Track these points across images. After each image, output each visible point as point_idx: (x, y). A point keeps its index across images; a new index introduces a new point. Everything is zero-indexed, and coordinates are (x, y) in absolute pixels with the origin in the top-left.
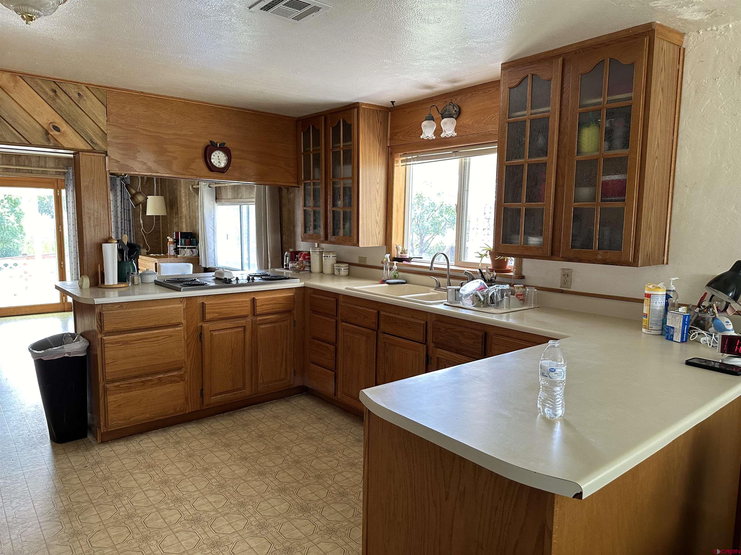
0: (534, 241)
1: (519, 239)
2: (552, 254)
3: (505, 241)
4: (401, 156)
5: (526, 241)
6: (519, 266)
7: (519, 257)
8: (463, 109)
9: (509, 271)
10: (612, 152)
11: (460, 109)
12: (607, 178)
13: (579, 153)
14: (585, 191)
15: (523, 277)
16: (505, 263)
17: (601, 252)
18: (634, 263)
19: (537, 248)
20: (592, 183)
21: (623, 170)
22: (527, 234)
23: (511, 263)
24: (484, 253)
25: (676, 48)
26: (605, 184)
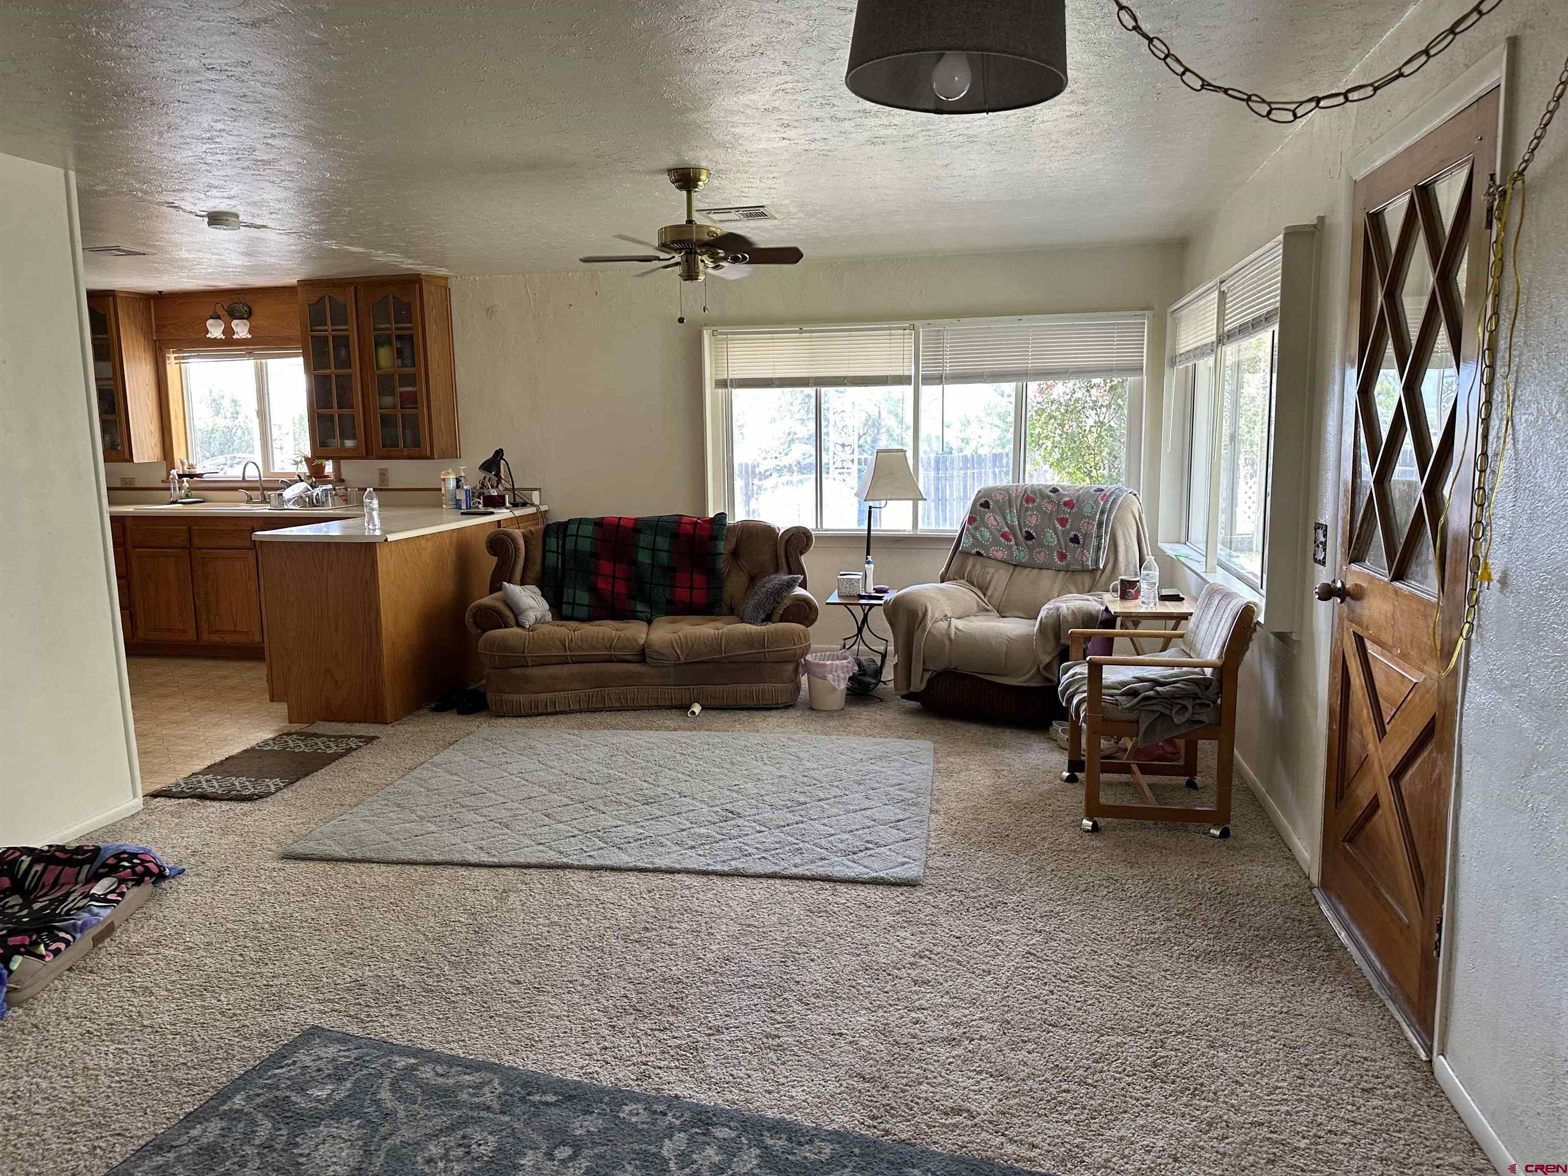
0: (349, 443)
1: (337, 441)
2: (367, 454)
3: (323, 444)
4: (173, 352)
5: (343, 444)
6: (337, 469)
7: (337, 460)
8: (254, 309)
9: (327, 476)
10: (404, 369)
11: (250, 309)
12: (403, 389)
13: (378, 367)
14: (388, 400)
15: (343, 481)
16: (323, 468)
17: (406, 449)
18: (431, 457)
19: (353, 449)
20: (392, 393)
21: (413, 384)
22: (343, 436)
23: (329, 467)
24: (299, 459)
25: (443, 289)
26: (401, 393)
